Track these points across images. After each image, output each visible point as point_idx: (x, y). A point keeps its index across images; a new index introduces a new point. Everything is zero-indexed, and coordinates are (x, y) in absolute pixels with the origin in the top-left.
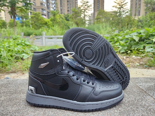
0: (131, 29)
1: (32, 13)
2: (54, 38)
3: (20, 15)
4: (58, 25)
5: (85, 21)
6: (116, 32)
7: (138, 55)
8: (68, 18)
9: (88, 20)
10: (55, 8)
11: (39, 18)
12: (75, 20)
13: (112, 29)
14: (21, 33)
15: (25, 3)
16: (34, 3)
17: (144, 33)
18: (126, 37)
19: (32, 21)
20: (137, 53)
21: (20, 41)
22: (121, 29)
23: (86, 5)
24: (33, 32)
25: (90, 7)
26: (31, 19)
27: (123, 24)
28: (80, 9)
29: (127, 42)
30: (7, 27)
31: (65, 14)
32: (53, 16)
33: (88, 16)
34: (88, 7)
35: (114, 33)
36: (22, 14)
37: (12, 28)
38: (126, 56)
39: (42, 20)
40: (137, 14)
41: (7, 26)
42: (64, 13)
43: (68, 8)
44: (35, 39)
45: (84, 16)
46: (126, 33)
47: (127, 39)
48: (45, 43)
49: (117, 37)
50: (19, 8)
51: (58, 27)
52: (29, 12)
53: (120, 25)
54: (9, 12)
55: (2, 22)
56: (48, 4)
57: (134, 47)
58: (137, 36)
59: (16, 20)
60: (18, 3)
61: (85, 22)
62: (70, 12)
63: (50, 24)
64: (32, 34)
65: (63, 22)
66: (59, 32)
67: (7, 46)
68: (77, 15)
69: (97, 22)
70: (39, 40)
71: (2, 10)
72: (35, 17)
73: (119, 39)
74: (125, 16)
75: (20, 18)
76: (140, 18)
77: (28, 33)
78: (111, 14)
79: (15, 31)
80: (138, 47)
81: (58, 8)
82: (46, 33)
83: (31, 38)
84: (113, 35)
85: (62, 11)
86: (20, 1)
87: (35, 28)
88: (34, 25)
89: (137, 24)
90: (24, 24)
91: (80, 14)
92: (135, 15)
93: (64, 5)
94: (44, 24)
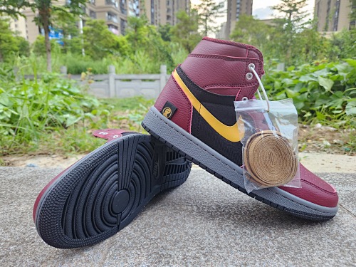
0: (315, 62)
1: (87, 23)
2: (134, 79)
3: (59, 27)
4: (144, 51)
6: (279, 69)
7: (328, 122)
8: (168, 34)
10: (138, 11)
11: (102, 33)
12: (184, 39)
13: (270, 62)
14: (61, 67)
17: (345, 71)
18: (303, 79)
19: (86, 40)
20: (327, 118)
21: (59, 86)
22: (291, 61)
23: (209, 3)
24: (88, 66)
25: (220, 10)
26: (84, 36)
27: (296, 49)
28: (195, 14)
29: (304, 92)
30: (30, 54)
31: (160, 26)
32: (134, 30)
33: (214, 30)
34: (215, 8)
35: (274, 70)
36: (63, 25)
37: (41, 56)
38: (301, 125)
39: (108, 39)
40: (331, 25)
41: (31, 51)
42: (158, 23)
43: (168, 10)
44: (93, 81)
45: (204, 30)
46: (302, 71)
47: (305, 85)
48: (115, 91)
49: (280, 79)
50: (58, 11)
51: (144, 55)
52: (80, 19)
53: (290, 52)
54: (35, 19)
55: (19, 41)
56: (123, 1)
57: (321, 104)
58: (328, 77)
59: (50, 38)
62: (173, 21)
63: (126, 48)
64: (85, 70)
65: (155, 43)
66: (146, 67)
67: (31, 95)
68: (188, 27)
70: (103, 83)
71: (20, 14)
72: (92, 31)
73: (285, 86)
74: (302, 30)
75: (60, 34)
76: (338, 34)
77: (76, 67)
78: (267, 25)
79: (48, 62)
80: (331, 104)
81: (145, 10)
82: (118, 69)
83: (84, 79)
84: (271, 74)
85: (155, 18)
87: (92, 57)
88: (90, 49)
89: (330, 50)
90: (69, 47)
91: (195, 25)
92: (326, 29)
93: (159, 4)
94: (113, 47)
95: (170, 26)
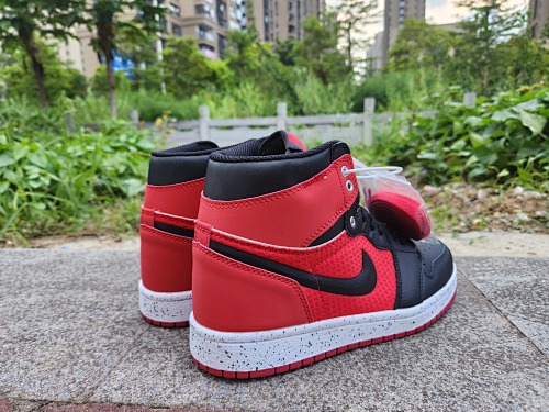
0: (523, 88)
1: (168, 43)
2: (238, 127)
3: (128, 52)
4: (253, 83)
5: (351, 62)
8: (290, 55)
9: (364, 57)
11: (191, 58)
12: (315, 61)
14: (130, 111)
15: (144, 9)
16: (176, 7)
19: (167, 70)
20: (535, 178)
21: (123, 138)
22: (489, 89)
23: (353, 3)
24: (169, 108)
26: (165, 64)
28: (333, 21)
29: (499, 138)
30: (86, 94)
31: (278, 43)
32: (237, 51)
33: (363, 45)
34: (363, 10)
36: (134, 49)
37: (103, 97)
39: (200, 66)
41: (89, 90)
42: (275, 36)
43: (291, 17)
45: (347, 45)
49: (462, 118)
50: (125, 29)
51: (254, 89)
52: (158, 39)
54: (93, 42)
55: (72, 75)
56: (222, 8)
57: (525, 155)
58: (538, 113)
60: (121, 11)
61: (350, 69)
62: (299, 34)
63: (227, 79)
65: (269, 69)
66: (257, 106)
68: (322, 41)
69: (397, 63)
71: (71, 35)
72: (176, 55)
73: (470, 128)
74: (509, 38)
75: (130, 62)
77: (153, 110)
78: (450, 32)
79: (111, 105)
84: (451, 110)
85: (271, 31)
86: (126, 3)
87: (176, 95)
88: (174, 82)
90: (142, 82)
91: (333, 38)
93: (277, 9)
94: (207, 78)
95: (294, 42)
